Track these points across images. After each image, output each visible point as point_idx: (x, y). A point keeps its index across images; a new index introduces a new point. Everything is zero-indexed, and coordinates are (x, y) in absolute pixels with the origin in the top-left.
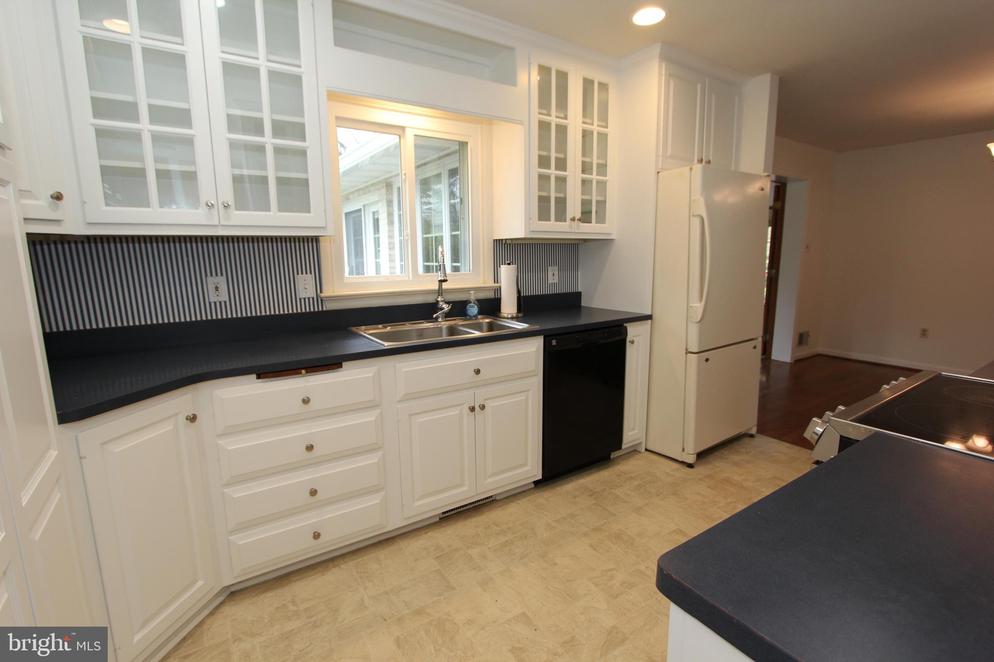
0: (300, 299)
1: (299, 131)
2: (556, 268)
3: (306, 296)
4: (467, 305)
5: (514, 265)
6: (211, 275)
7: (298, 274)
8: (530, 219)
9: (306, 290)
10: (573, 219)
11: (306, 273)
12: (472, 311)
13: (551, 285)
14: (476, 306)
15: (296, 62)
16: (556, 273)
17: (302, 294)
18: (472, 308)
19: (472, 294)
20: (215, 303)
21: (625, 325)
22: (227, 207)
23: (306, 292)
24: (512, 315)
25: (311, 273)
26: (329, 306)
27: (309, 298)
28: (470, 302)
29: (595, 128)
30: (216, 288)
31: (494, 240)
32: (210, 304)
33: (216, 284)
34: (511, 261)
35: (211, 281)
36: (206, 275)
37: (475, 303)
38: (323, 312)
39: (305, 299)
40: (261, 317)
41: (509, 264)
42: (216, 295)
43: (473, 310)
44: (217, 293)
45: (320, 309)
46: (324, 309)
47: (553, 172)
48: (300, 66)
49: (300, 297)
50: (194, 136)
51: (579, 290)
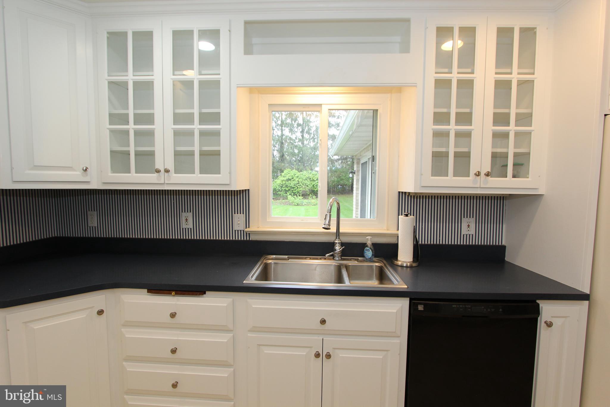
0: (235, 231)
1: (215, 118)
2: (473, 220)
3: (239, 229)
4: (364, 249)
5: (412, 217)
6: (185, 212)
7: (235, 213)
8: (422, 175)
9: (239, 225)
10: (478, 174)
11: (240, 214)
12: (367, 254)
13: (465, 236)
14: (370, 250)
15: (217, 72)
16: (473, 226)
17: (236, 228)
18: (368, 252)
19: (369, 239)
20: (185, 229)
21: (538, 301)
22: (167, 171)
23: (239, 227)
24: (407, 265)
25: (243, 213)
26: (253, 238)
27: (241, 231)
28: (367, 246)
29: (515, 77)
30: (186, 220)
31: (399, 192)
32: (183, 229)
33: (186, 217)
34: (409, 212)
35: (184, 215)
36: (182, 212)
37: (371, 248)
38: (249, 240)
39: (238, 231)
40: (211, 240)
41: (407, 215)
42: (186, 224)
43: (369, 253)
44: (187, 223)
45: (248, 239)
46: (251, 239)
47: (453, 127)
48: (219, 74)
49: (235, 230)
50: (155, 129)
51: (503, 244)
